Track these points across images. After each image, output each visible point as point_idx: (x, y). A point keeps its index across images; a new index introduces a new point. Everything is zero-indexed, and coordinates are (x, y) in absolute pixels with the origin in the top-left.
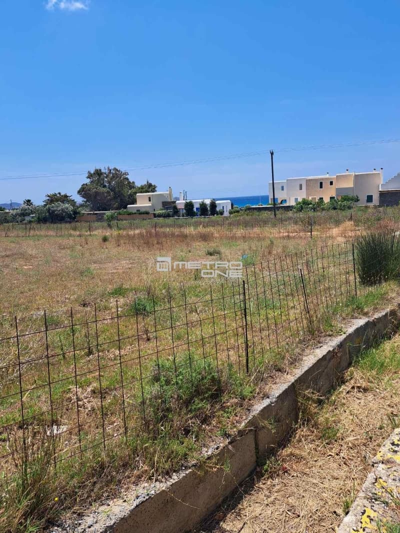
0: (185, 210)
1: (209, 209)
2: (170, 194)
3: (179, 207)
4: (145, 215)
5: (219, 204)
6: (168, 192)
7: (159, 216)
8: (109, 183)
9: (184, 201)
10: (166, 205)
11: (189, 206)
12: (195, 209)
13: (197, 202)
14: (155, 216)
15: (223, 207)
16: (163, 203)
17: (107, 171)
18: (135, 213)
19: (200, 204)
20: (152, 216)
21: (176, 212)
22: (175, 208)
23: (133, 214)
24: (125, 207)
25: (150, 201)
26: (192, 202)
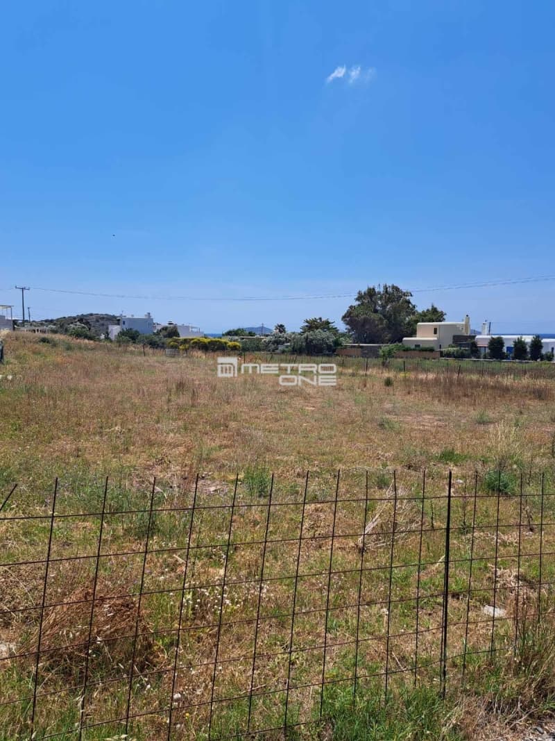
0: (490, 349)
1: (528, 350)
2: (467, 326)
3: (480, 344)
4: (428, 352)
5: (547, 343)
6: (464, 323)
7: (449, 355)
8: (384, 307)
9: (489, 337)
10: (458, 340)
11: (496, 344)
12: (505, 350)
13: (509, 340)
14: (442, 354)
15: (553, 349)
16: (454, 337)
17: (382, 290)
18: (414, 350)
19: (515, 342)
20: (438, 355)
21: (474, 350)
22: (474, 345)
23: (411, 350)
24: (400, 340)
25: (435, 333)
26: (501, 338)
